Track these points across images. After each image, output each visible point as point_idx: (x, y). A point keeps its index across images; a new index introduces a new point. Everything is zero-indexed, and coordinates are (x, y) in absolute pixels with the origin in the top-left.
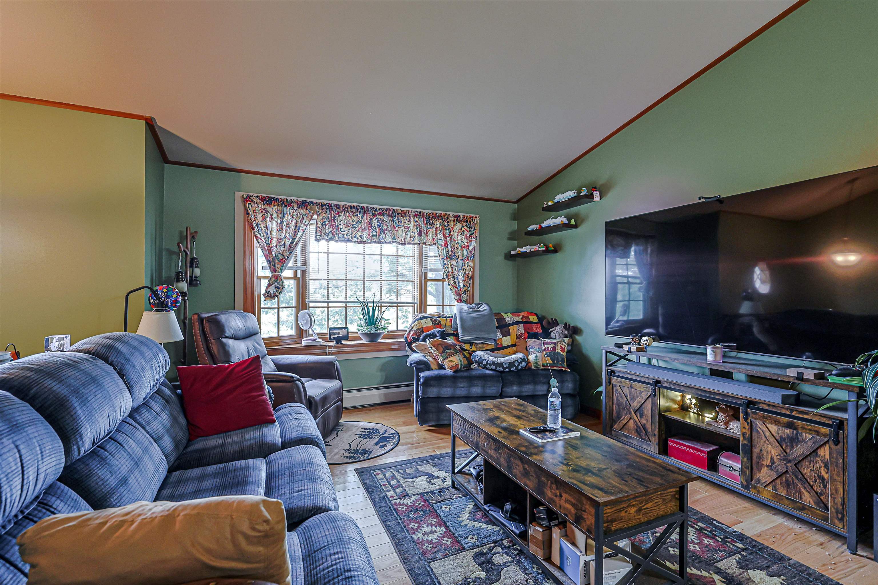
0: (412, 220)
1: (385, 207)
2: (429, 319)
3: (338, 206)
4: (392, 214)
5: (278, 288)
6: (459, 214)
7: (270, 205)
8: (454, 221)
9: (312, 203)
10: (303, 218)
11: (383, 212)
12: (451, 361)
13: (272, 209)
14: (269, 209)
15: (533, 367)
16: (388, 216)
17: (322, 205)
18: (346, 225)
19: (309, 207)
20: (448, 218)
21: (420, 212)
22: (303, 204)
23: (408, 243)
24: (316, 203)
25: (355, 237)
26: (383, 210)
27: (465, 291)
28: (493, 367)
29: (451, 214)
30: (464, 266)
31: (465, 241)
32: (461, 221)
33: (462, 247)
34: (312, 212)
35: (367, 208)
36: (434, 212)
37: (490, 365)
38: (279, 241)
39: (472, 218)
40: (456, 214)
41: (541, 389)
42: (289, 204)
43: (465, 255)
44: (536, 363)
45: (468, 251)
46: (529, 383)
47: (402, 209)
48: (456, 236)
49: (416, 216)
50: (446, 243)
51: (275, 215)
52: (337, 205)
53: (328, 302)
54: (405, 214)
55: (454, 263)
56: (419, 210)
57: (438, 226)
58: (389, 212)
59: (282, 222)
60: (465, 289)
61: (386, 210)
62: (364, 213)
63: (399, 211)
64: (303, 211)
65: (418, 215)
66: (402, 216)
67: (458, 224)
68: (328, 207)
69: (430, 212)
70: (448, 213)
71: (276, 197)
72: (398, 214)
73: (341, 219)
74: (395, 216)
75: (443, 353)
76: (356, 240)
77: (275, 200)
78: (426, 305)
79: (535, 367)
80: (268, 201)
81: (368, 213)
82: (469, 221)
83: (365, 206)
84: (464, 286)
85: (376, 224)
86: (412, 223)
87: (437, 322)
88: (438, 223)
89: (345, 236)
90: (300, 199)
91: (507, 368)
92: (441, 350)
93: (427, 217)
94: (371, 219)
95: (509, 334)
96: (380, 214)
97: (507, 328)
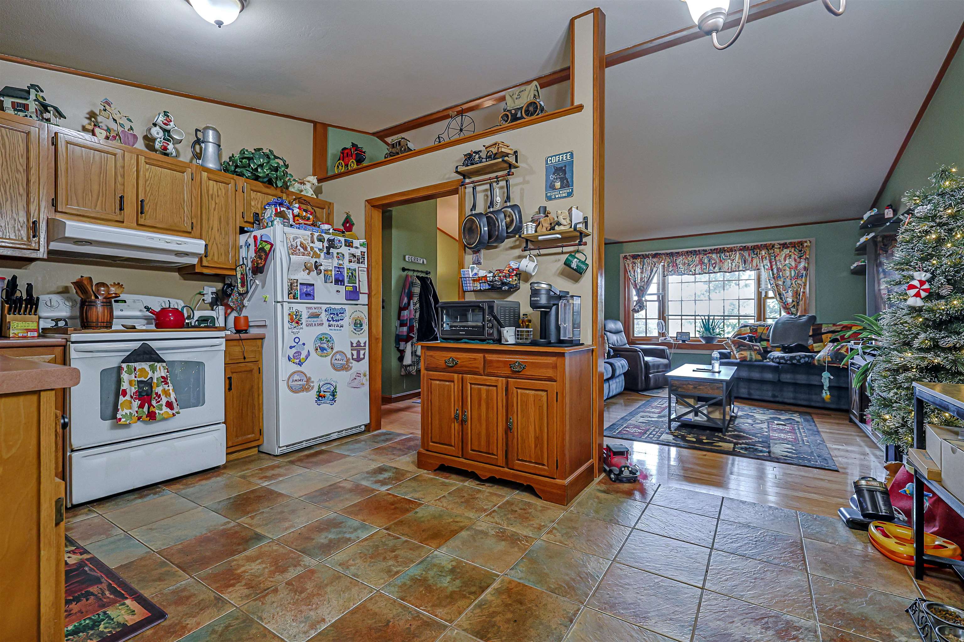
1: (713, 248)
3: (678, 253)
4: (719, 251)
5: (639, 307)
6: (786, 241)
7: (636, 259)
8: (780, 248)
9: (661, 253)
10: (655, 264)
11: (712, 251)
13: (638, 261)
14: (636, 261)
15: (816, 364)
16: (717, 253)
17: (667, 254)
18: (684, 264)
19: (659, 257)
20: (773, 246)
21: (745, 247)
22: (655, 256)
23: (734, 271)
24: (663, 253)
25: (690, 271)
26: (711, 250)
27: (794, 305)
28: (777, 360)
29: (776, 242)
30: (792, 284)
31: (793, 264)
32: (789, 247)
33: (790, 268)
34: (661, 259)
35: (699, 251)
36: (759, 244)
38: (641, 279)
39: (801, 243)
40: (782, 242)
41: (814, 380)
42: (647, 256)
43: (793, 275)
44: (818, 360)
45: (797, 272)
47: (728, 246)
48: (782, 260)
49: (741, 250)
50: (771, 266)
51: (639, 264)
53: (682, 316)
54: (731, 250)
55: (780, 283)
56: (744, 245)
57: (764, 254)
58: (717, 250)
59: (643, 268)
60: (794, 303)
61: (714, 250)
62: (697, 255)
63: (726, 248)
64: (655, 260)
65: (744, 249)
66: (728, 252)
67: (785, 250)
68: (672, 254)
69: (755, 244)
70: (773, 242)
71: (640, 254)
72: (725, 251)
73: (680, 260)
74: (722, 253)
76: (691, 273)
77: (639, 256)
79: (819, 364)
80: (635, 257)
81: (700, 254)
82: (798, 246)
83: (697, 249)
84: (793, 301)
85: (706, 261)
86: (738, 256)
87: (755, 330)
88: (763, 252)
89: (683, 271)
90: (654, 252)
93: (754, 248)
94: (702, 258)
95: (821, 341)
96: (709, 253)
97: (820, 336)
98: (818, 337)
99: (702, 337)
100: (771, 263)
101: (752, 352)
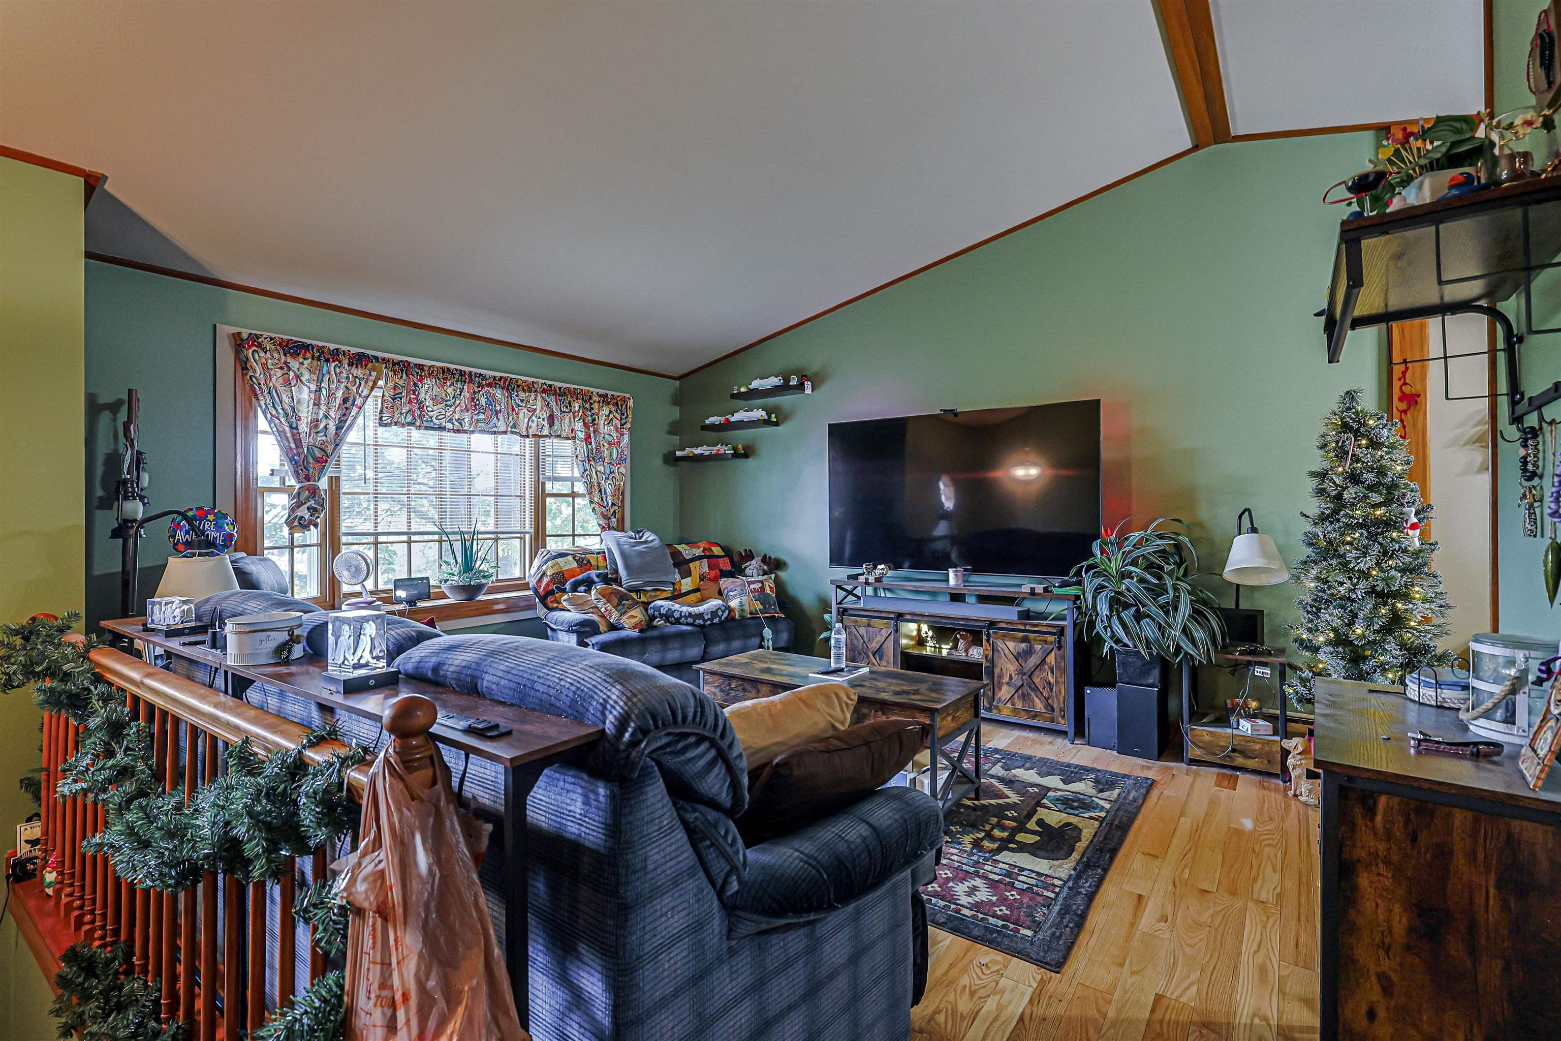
0: (539, 398)
1: (498, 374)
2: (570, 558)
3: (421, 367)
4: (509, 386)
5: (315, 510)
6: (607, 392)
7: (295, 355)
8: (599, 402)
9: (376, 358)
10: (358, 387)
11: (494, 383)
12: (633, 617)
13: (300, 365)
14: (295, 365)
15: (737, 617)
16: (503, 389)
17: (394, 364)
18: (436, 401)
19: (370, 365)
20: (591, 398)
21: (550, 386)
22: (359, 360)
24: (384, 359)
25: (450, 421)
26: (495, 378)
27: (614, 511)
28: (690, 620)
29: (595, 390)
30: (613, 472)
31: (614, 434)
32: (609, 403)
33: (610, 444)
34: (374, 374)
35: (470, 373)
36: (572, 386)
37: (686, 617)
38: (315, 423)
39: (624, 400)
40: (602, 392)
42: (335, 355)
43: (615, 456)
44: (742, 610)
45: (620, 451)
46: (738, 638)
47: (524, 378)
48: (602, 426)
49: (544, 391)
50: (588, 436)
51: (306, 375)
52: (420, 365)
53: (376, 535)
54: (530, 388)
55: (600, 468)
56: (549, 382)
57: (577, 409)
58: (505, 383)
59: (319, 390)
60: (614, 508)
61: (500, 379)
62: (465, 382)
63: (520, 382)
64: (359, 372)
65: (548, 390)
66: (524, 390)
67: (604, 408)
68: (404, 367)
69: (565, 385)
70: (591, 389)
71: (309, 342)
72: (518, 386)
73: (428, 389)
74: (513, 390)
75: (618, 605)
76: (450, 426)
77: (306, 347)
78: (545, 536)
79: (741, 616)
80: (295, 349)
81: (471, 381)
82: (619, 404)
83: (467, 369)
84: (613, 504)
85: (483, 401)
86: (539, 403)
87: (585, 562)
88: (577, 406)
89: (434, 419)
90: (354, 350)
91: (708, 619)
92: (616, 601)
93: (560, 394)
94: (475, 393)
95: (689, 574)
96: (490, 385)
97: (686, 566)
98: (684, 568)
99: (455, 588)
100: (587, 428)
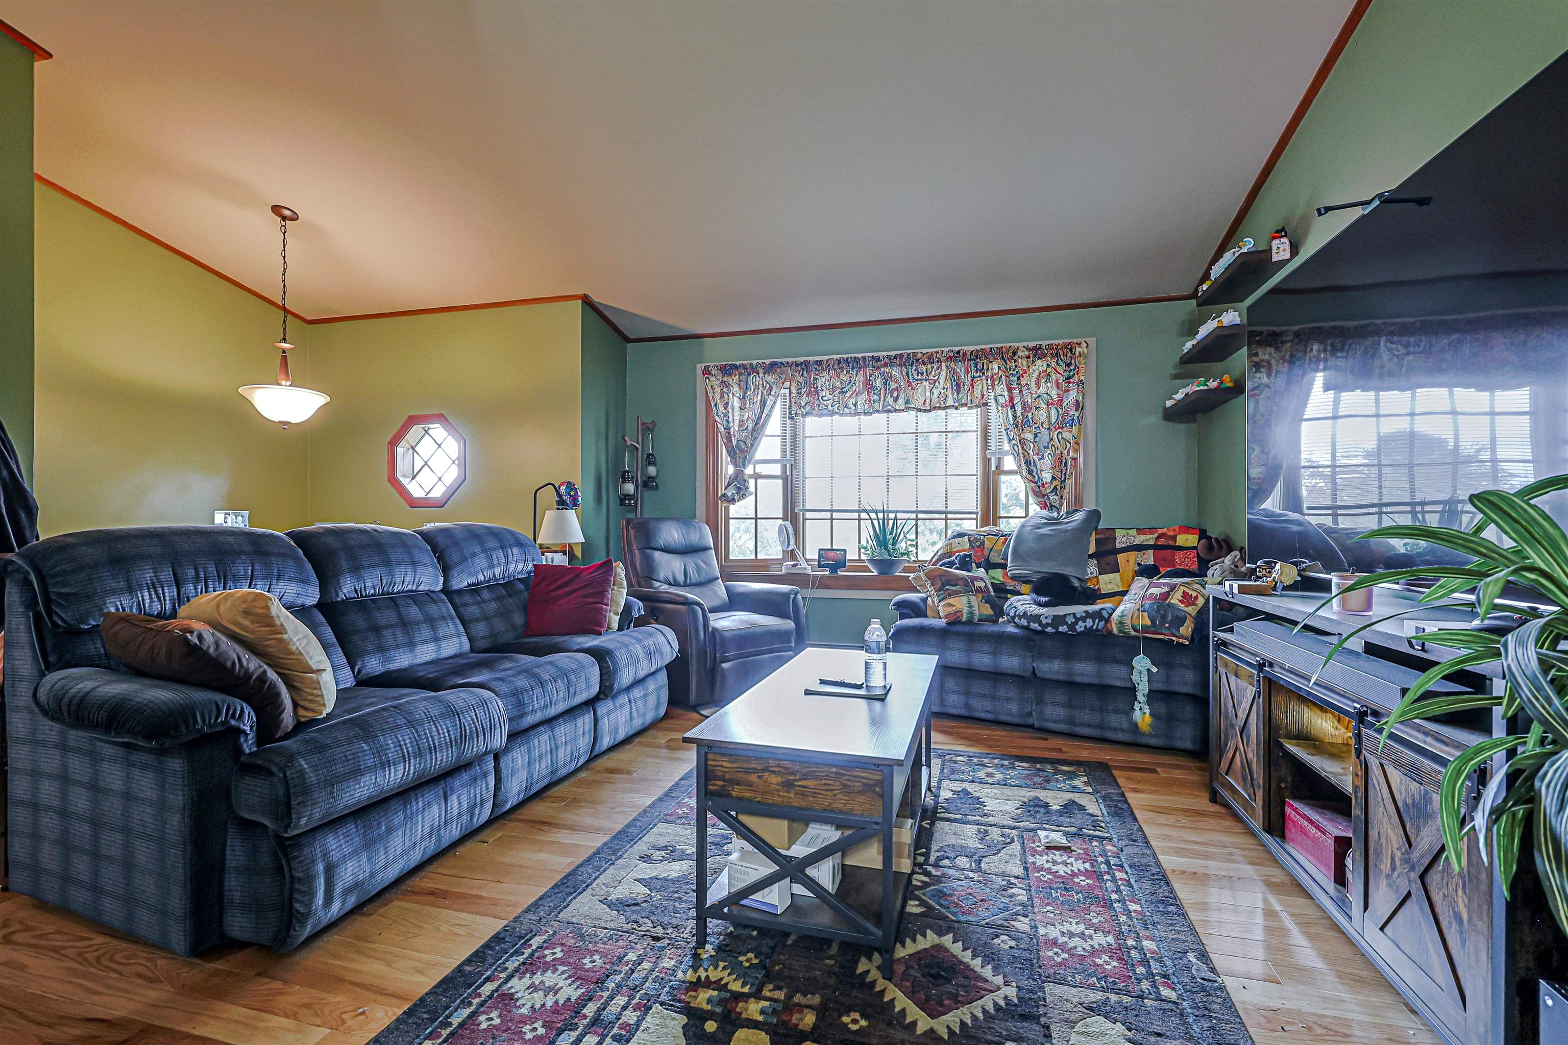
0: (944, 368)
1: (893, 353)
2: (966, 538)
3: (819, 363)
4: (905, 361)
5: (739, 489)
6: (1040, 343)
7: (730, 375)
8: (1028, 357)
9: (782, 363)
10: (771, 388)
11: (891, 361)
12: (950, 605)
13: (734, 380)
14: (730, 380)
15: (1115, 631)
16: (900, 366)
17: (797, 365)
18: (832, 390)
19: (778, 371)
20: (1014, 353)
21: (958, 352)
22: (771, 368)
23: (935, 408)
24: (788, 363)
25: (846, 406)
26: (889, 357)
27: (1055, 487)
28: (1024, 622)
29: (1020, 344)
30: (1051, 440)
31: (1054, 393)
32: (1045, 356)
33: (1048, 404)
34: (783, 377)
35: (864, 358)
36: (987, 347)
37: (1020, 617)
38: (741, 422)
39: (1070, 348)
40: (1032, 344)
42: (753, 370)
43: (1053, 420)
44: (1121, 623)
45: (1061, 411)
47: (924, 351)
48: (1033, 385)
49: (950, 358)
50: (1011, 399)
51: (736, 388)
52: (817, 361)
53: (832, 511)
54: (930, 359)
55: (1029, 436)
56: (956, 349)
57: (996, 371)
58: (901, 359)
59: (744, 397)
60: (1055, 483)
61: (895, 357)
62: (860, 368)
63: (920, 355)
64: (770, 378)
65: (957, 357)
66: (924, 364)
67: (1038, 363)
68: (806, 366)
69: (979, 347)
70: (1016, 345)
71: (738, 363)
72: (917, 361)
73: (823, 380)
74: (912, 365)
75: (940, 590)
76: (847, 411)
77: (736, 367)
78: (997, 516)
79: (1121, 631)
80: (727, 370)
81: (866, 366)
82: (1062, 353)
83: (860, 355)
84: (1053, 478)
85: (879, 383)
86: (943, 373)
87: (978, 544)
88: (995, 366)
89: (830, 407)
90: (768, 362)
91: (1047, 625)
92: (939, 585)
93: (976, 356)
94: (871, 375)
95: (1115, 569)
96: (886, 365)
97: (1111, 557)
98: (1109, 559)
99: (872, 561)
100: (1010, 390)
101: (972, 598)
